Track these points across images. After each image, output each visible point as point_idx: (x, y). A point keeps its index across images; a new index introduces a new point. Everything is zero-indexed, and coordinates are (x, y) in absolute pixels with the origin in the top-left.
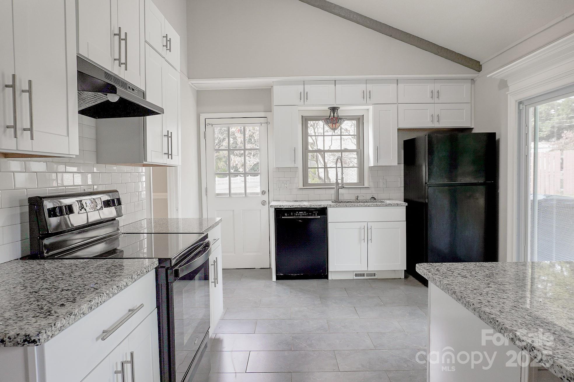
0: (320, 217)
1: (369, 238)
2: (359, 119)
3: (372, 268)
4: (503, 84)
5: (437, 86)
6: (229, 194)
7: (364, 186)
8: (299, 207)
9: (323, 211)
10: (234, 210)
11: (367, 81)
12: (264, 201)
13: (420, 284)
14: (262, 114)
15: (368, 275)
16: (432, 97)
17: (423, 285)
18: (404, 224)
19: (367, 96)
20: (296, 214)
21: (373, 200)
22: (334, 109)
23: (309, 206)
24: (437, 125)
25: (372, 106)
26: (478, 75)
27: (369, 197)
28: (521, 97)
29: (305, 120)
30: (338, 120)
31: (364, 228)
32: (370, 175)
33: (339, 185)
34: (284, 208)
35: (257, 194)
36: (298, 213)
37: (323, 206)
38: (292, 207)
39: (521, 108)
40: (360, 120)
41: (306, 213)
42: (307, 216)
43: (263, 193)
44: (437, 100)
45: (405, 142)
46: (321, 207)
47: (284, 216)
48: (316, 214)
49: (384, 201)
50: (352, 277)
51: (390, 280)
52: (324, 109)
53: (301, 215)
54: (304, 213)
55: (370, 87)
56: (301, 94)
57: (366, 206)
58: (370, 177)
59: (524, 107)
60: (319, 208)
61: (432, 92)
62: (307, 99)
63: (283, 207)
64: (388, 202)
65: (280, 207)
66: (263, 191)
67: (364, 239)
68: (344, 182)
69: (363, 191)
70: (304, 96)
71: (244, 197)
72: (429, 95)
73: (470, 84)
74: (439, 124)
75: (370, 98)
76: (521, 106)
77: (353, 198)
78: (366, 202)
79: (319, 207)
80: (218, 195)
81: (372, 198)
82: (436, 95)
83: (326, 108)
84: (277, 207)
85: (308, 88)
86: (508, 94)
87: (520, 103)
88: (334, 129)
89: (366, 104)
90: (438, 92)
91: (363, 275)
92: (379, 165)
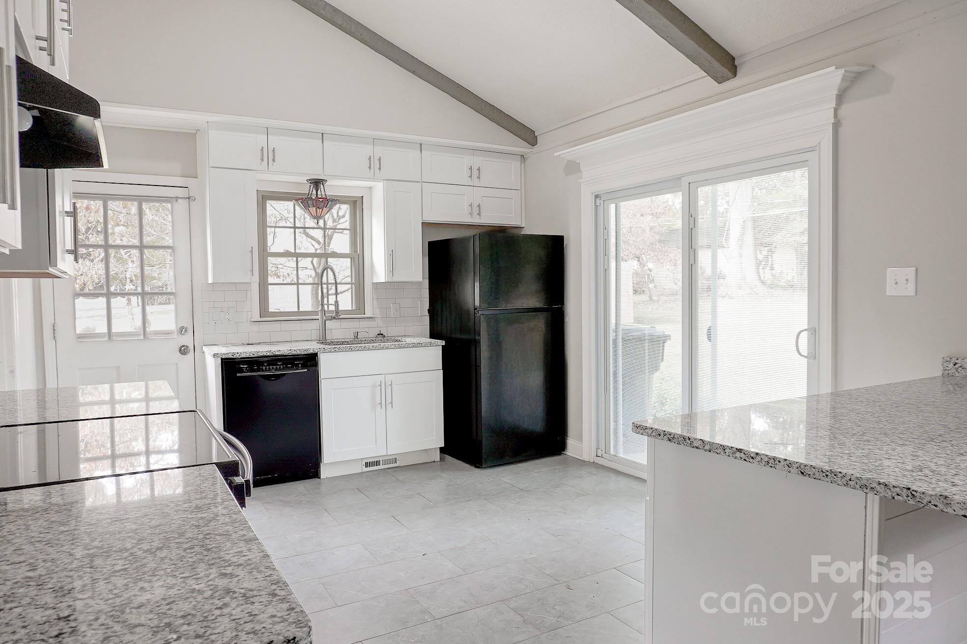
0: (306, 370)
1: (389, 400)
2: (355, 202)
3: (394, 449)
4: (573, 168)
5: (477, 161)
6: (107, 334)
7: (366, 316)
8: (268, 354)
9: (311, 360)
10: (119, 367)
11: (374, 141)
12: (183, 346)
13: (467, 465)
14: (179, 181)
15: (386, 462)
16: (471, 177)
17: (473, 468)
18: (441, 373)
19: (375, 165)
20: (264, 368)
21: (380, 338)
22: (317, 183)
23: (288, 352)
24: (476, 220)
25: (382, 183)
26: (531, 150)
27: (373, 334)
28: (599, 188)
29: (264, 198)
30: (327, 202)
31: (380, 385)
32: (374, 297)
33: (326, 315)
34: (239, 357)
35: (169, 333)
36: (267, 366)
37: (311, 351)
38: (256, 356)
39: (598, 204)
40: (356, 204)
41: (281, 365)
42: (284, 369)
43: (182, 330)
44: (476, 182)
45: (431, 244)
46: (308, 352)
47: (241, 371)
48: (300, 365)
49: (400, 339)
50: (360, 468)
51: (420, 466)
52: (299, 182)
53: (273, 368)
54: (278, 365)
55: (379, 151)
56: (262, 150)
57: (382, 348)
58: (375, 301)
59: (602, 202)
60: (304, 355)
61: (471, 168)
62: (274, 160)
63: (238, 355)
64: (409, 340)
65: (232, 357)
66: (182, 328)
67: (381, 403)
68: (340, 308)
69: (364, 324)
70: (268, 156)
71: (142, 339)
72: (466, 173)
73: (519, 163)
74: (480, 218)
75: (380, 169)
76: (598, 200)
77: (350, 336)
78: (373, 341)
79: (305, 353)
80: (81, 337)
81: (378, 335)
82: (475, 173)
83: (303, 179)
84: (227, 357)
85: (275, 141)
86: (580, 182)
87: (597, 197)
88: (317, 218)
89: (374, 179)
90: (479, 169)
91: (377, 463)
92: (394, 280)
